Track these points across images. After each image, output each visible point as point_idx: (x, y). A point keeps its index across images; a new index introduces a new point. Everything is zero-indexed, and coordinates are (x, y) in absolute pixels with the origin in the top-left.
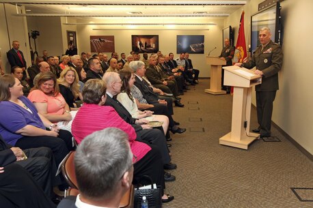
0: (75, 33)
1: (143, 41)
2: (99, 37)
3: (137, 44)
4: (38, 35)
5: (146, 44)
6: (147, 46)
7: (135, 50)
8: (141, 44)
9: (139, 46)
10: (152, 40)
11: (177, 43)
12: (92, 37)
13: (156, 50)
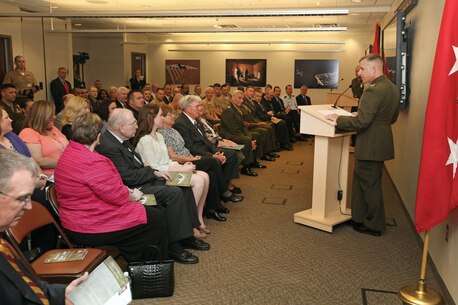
0: (144, 55)
1: (243, 68)
2: (178, 62)
3: (233, 73)
4: (88, 58)
5: (247, 72)
6: (249, 76)
7: (231, 81)
8: (239, 73)
9: (236, 76)
10: (256, 67)
11: (296, 72)
12: (168, 62)
13: (262, 82)
